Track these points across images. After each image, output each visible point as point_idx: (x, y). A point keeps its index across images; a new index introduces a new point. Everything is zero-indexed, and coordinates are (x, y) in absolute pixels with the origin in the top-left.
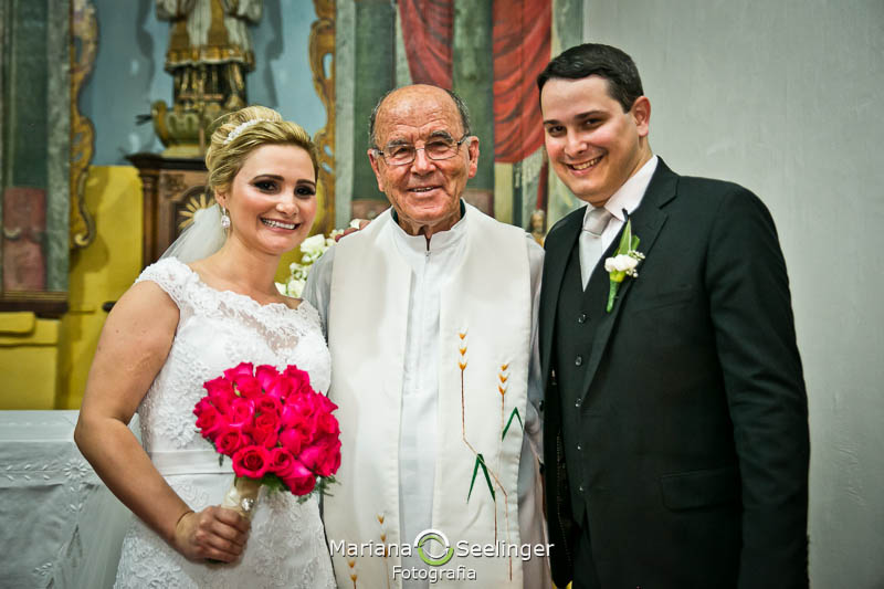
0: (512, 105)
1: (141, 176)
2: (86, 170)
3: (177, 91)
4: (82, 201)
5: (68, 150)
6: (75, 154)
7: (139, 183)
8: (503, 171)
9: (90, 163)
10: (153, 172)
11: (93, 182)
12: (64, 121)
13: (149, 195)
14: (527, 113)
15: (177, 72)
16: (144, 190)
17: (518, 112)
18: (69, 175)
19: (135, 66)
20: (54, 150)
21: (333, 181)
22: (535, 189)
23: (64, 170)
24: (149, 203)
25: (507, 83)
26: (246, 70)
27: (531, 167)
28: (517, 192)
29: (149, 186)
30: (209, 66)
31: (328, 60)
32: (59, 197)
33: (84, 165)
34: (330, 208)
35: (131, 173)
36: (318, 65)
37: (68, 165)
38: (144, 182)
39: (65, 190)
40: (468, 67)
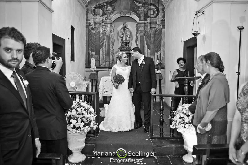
0: (157, 46)
2: (113, 54)
3: (122, 45)
4: (113, 57)
5: (112, 52)
8: (156, 53)
12: (111, 49)
14: (159, 47)
15: (122, 43)
17: (158, 47)
19: (117, 42)
20: (110, 52)
22: (160, 55)
23: (111, 54)
25: (156, 44)
26: (129, 43)
27: (159, 53)
28: (158, 56)
30: (125, 43)
31: (137, 42)
32: (111, 57)
36: (136, 43)
40: (152, 42)
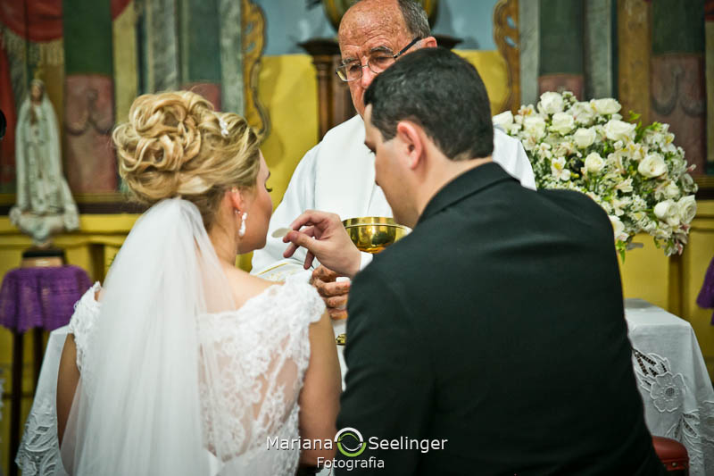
1: (315, 63)
2: (258, 61)
4: (256, 94)
5: (240, 41)
6: (248, 45)
7: (312, 72)
9: (262, 53)
10: (326, 58)
11: (265, 74)
13: (324, 83)
16: (319, 78)
18: (242, 67)
20: (226, 42)
21: (517, 56)
23: (237, 61)
24: (324, 91)
29: (323, 73)
32: (234, 91)
33: (256, 56)
34: (515, 87)
35: (304, 61)
37: (240, 56)
38: (318, 69)
39: (239, 84)
